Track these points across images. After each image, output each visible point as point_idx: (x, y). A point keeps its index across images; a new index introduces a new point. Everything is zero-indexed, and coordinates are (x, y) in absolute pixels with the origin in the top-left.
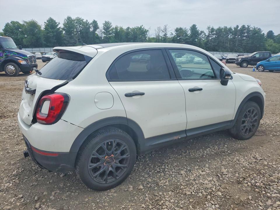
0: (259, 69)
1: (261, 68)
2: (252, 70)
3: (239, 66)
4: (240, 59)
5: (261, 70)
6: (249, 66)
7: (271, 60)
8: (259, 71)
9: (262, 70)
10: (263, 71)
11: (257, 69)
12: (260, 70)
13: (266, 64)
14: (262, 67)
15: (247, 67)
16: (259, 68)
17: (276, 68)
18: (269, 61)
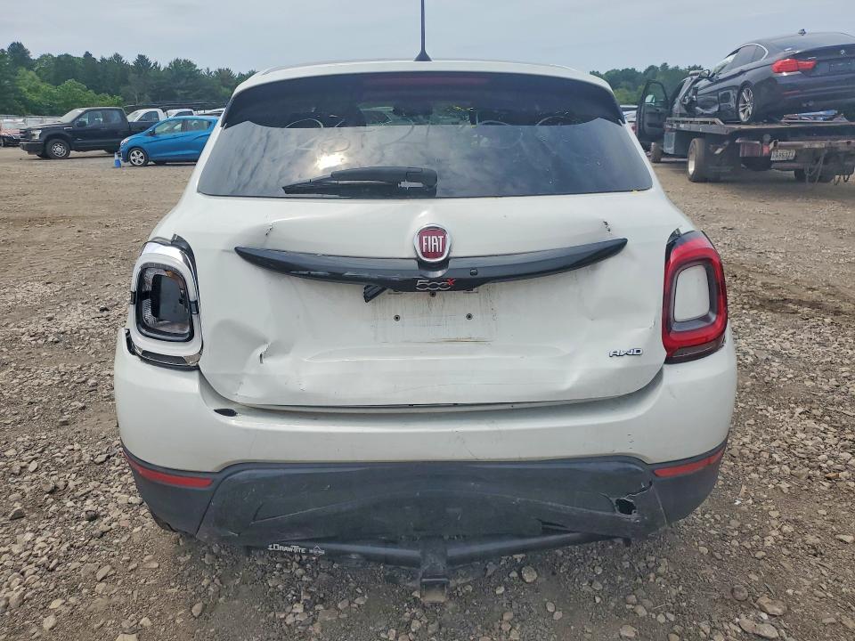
0: (134, 160)
1: (137, 157)
2: (114, 165)
3: (35, 156)
4: (38, 133)
5: (139, 162)
6: (73, 153)
7: (157, 130)
8: (134, 165)
9: (142, 161)
10: (145, 165)
11: (127, 159)
12: (136, 163)
13: (150, 144)
14: (141, 154)
15: (66, 157)
16: (132, 158)
17: (180, 153)
18: (153, 134)
